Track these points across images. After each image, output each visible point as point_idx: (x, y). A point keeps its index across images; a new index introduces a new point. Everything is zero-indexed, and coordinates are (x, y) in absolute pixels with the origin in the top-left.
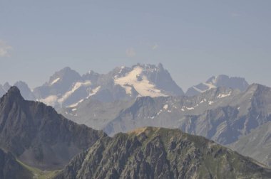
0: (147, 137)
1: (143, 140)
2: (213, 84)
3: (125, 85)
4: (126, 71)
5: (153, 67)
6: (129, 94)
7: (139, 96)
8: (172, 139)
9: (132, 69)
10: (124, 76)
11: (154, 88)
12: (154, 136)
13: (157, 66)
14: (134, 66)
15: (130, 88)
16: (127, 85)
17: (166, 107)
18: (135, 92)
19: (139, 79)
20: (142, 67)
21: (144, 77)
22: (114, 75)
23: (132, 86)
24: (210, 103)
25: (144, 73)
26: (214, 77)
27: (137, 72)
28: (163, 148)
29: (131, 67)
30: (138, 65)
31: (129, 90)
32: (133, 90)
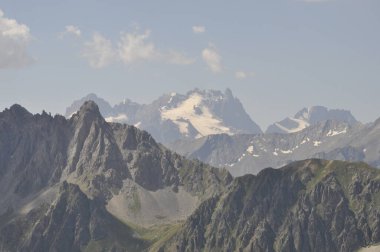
0: (313, 176)
1: (308, 179)
2: (305, 119)
3: (178, 120)
4: (178, 101)
5: (218, 93)
6: (185, 134)
7: (199, 136)
8: (354, 178)
9: (187, 97)
10: (176, 107)
11: (221, 124)
12: (324, 173)
13: (223, 93)
14: (189, 94)
15: (186, 125)
16: (181, 120)
17: (250, 149)
18: (193, 131)
19: (198, 111)
20: (202, 93)
21: (205, 109)
22: (161, 105)
23: (187, 121)
24: (316, 143)
25: (205, 103)
26: (305, 110)
27: (195, 100)
28: (342, 193)
29: (185, 94)
30: (196, 91)
31: (184, 128)
32: (191, 127)
